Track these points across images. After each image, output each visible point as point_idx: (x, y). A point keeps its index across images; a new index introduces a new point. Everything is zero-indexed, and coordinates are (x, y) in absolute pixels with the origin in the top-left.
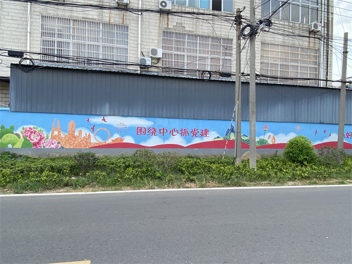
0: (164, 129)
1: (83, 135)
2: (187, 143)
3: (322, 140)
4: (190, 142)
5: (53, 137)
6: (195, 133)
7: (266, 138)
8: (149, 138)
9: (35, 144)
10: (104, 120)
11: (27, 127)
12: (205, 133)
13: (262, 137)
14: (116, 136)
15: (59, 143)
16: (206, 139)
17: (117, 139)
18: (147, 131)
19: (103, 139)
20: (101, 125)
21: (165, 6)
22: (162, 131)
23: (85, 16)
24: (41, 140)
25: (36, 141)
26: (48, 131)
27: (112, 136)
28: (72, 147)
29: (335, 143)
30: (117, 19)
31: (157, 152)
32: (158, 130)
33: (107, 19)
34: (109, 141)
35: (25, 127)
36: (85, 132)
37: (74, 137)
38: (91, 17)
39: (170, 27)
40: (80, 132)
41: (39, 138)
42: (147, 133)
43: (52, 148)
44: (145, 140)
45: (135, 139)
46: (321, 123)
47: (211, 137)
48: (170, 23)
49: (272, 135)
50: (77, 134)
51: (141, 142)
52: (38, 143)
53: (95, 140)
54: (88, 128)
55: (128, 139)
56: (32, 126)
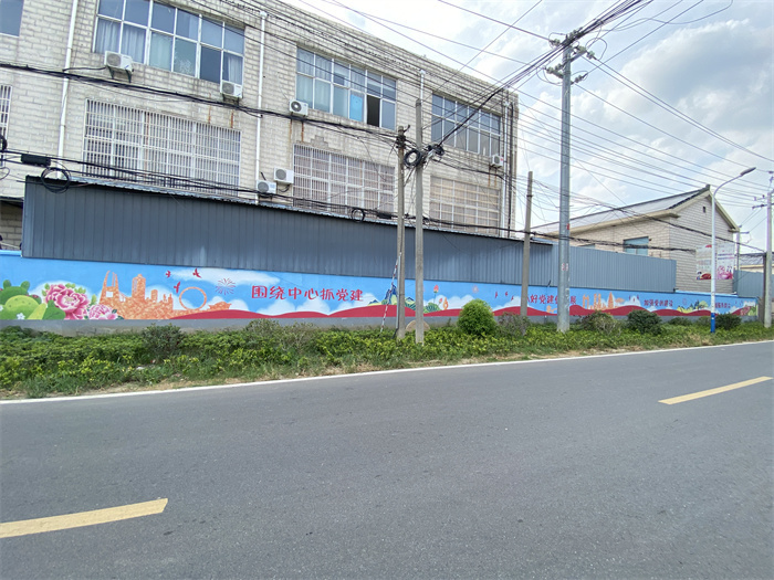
0: (295, 289)
1: (160, 298)
2: (331, 310)
3: (503, 305)
4: (335, 308)
5: (104, 302)
6: (342, 296)
7: (436, 302)
8: (272, 303)
9: (69, 313)
10: (196, 274)
11: (55, 284)
12: (357, 295)
13: (432, 301)
14: (217, 300)
15: (115, 311)
16: (358, 304)
17: (218, 305)
18: (269, 291)
19: (194, 305)
20: (191, 282)
21: (299, 109)
22: (293, 292)
23: (168, 109)
24: (80, 305)
25: (70, 307)
26: (95, 291)
27: (209, 299)
28: (138, 318)
29: (519, 308)
30: (221, 120)
31: (284, 323)
32: (286, 291)
33: (205, 118)
34: (206, 308)
35: (50, 284)
36: (163, 293)
37: (143, 301)
38: (176, 111)
39: (305, 140)
40: (155, 292)
41: (77, 303)
42: (269, 295)
43: (103, 320)
44: (266, 306)
45: (249, 305)
46: (501, 283)
47: (366, 301)
48: (305, 135)
49: (444, 298)
50: (148, 295)
51: (258, 308)
52: (75, 311)
53: (180, 306)
54: (170, 288)
55: (238, 305)
56: (64, 284)
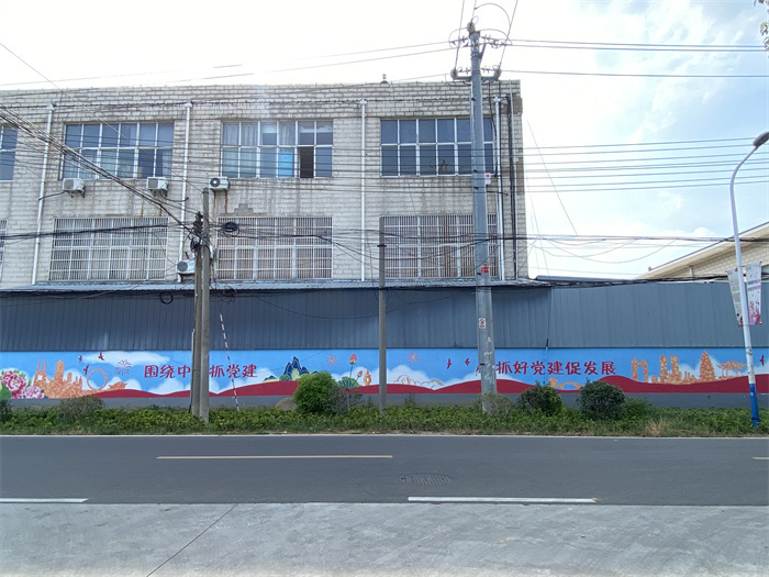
0: (185, 367)
1: (73, 380)
2: (221, 388)
3: (461, 378)
4: (225, 386)
5: (37, 384)
6: (234, 371)
7: (354, 376)
8: (162, 381)
9: (14, 394)
10: (101, 357)
11: (7, 370)
12: (250, 370)
13: (347, 375)
14: (116, 380)
15: (42, 391)
16: (251, 381)
17: (116, 385)
18: (160, 370)
19: (98, 385)
20: (97, 364)
21: (218, 184)
22: (182, 371)
24: (21, 387)
25: (16, 389)
26: (31, 376)
27: (110, 379)
28: (57, 397)
30: (151, 211)
33: (139, 212)
34: (106, 388)
35: (5, 370)
36: (76, 375)
37: (62, 383)
38: (116, 212)
39: (229, 211)
40: (70, 374)
41: (19, 385)
42: (160, 374)
43: (34, 399)
44: (156, 385)
45: (142, 385)
47: (260, 378)
48: (229, 206)
49: (365, 371)
50: (65, 378)
52: (18, 392)
53: (88, 387)
54: (80, 370)
55: (133, 385)
56: (13, 370)
